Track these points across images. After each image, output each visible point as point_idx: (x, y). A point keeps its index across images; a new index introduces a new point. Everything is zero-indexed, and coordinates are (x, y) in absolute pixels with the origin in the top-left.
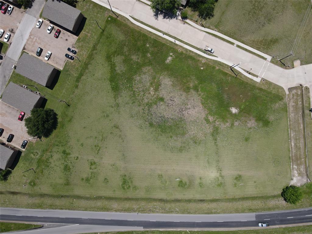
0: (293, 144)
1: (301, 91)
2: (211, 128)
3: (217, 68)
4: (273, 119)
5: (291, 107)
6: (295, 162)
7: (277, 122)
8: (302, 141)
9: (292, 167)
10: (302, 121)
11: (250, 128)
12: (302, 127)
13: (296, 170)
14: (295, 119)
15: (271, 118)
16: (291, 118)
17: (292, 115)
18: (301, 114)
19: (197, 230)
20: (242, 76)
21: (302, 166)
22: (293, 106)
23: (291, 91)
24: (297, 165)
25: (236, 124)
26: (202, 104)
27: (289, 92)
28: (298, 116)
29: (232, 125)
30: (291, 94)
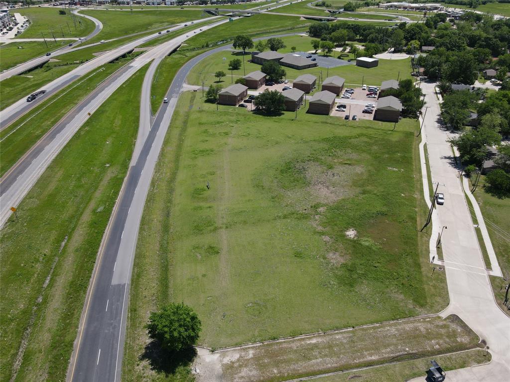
0: (314, 341)
1: (470, 343)
2: (304, 211)
3: (417, 209)
4: (363, 292)
5: (411, 325)
6: (263, 350)
7: (359, 301)
8: (331, 362)
9: (249, 348)
10: (387, 355)
11: (324, 258)
12: (369, 358)
13: (241, 357)
14: (385, 337)
15: (364, 289)
16: (382, 329)
17: (392, 329)
18: (405, 350)
19: (114, 209)
20: (425, 238)
21: (254, 372)
22: (416, 329)
23: (453, 321)
24: (256, 358)
25: (327, 238)
26: (343, 200)
27: (449, 318)
28: (396, 345)
29: (322, 234)
30: (445, 322)
